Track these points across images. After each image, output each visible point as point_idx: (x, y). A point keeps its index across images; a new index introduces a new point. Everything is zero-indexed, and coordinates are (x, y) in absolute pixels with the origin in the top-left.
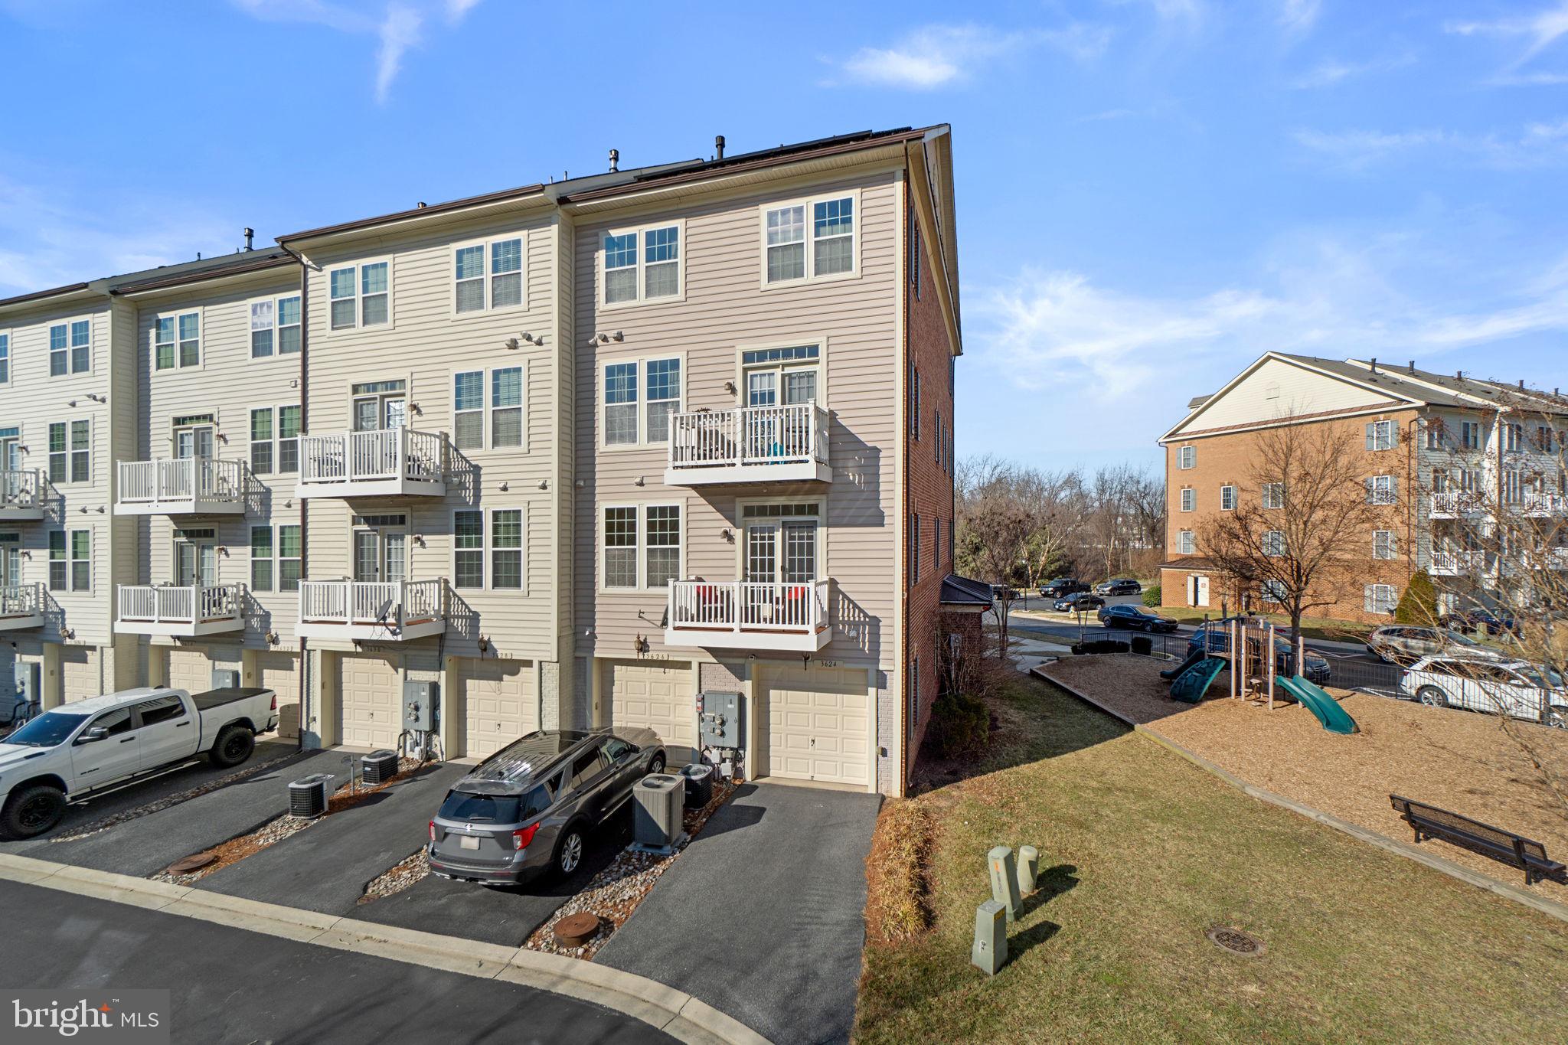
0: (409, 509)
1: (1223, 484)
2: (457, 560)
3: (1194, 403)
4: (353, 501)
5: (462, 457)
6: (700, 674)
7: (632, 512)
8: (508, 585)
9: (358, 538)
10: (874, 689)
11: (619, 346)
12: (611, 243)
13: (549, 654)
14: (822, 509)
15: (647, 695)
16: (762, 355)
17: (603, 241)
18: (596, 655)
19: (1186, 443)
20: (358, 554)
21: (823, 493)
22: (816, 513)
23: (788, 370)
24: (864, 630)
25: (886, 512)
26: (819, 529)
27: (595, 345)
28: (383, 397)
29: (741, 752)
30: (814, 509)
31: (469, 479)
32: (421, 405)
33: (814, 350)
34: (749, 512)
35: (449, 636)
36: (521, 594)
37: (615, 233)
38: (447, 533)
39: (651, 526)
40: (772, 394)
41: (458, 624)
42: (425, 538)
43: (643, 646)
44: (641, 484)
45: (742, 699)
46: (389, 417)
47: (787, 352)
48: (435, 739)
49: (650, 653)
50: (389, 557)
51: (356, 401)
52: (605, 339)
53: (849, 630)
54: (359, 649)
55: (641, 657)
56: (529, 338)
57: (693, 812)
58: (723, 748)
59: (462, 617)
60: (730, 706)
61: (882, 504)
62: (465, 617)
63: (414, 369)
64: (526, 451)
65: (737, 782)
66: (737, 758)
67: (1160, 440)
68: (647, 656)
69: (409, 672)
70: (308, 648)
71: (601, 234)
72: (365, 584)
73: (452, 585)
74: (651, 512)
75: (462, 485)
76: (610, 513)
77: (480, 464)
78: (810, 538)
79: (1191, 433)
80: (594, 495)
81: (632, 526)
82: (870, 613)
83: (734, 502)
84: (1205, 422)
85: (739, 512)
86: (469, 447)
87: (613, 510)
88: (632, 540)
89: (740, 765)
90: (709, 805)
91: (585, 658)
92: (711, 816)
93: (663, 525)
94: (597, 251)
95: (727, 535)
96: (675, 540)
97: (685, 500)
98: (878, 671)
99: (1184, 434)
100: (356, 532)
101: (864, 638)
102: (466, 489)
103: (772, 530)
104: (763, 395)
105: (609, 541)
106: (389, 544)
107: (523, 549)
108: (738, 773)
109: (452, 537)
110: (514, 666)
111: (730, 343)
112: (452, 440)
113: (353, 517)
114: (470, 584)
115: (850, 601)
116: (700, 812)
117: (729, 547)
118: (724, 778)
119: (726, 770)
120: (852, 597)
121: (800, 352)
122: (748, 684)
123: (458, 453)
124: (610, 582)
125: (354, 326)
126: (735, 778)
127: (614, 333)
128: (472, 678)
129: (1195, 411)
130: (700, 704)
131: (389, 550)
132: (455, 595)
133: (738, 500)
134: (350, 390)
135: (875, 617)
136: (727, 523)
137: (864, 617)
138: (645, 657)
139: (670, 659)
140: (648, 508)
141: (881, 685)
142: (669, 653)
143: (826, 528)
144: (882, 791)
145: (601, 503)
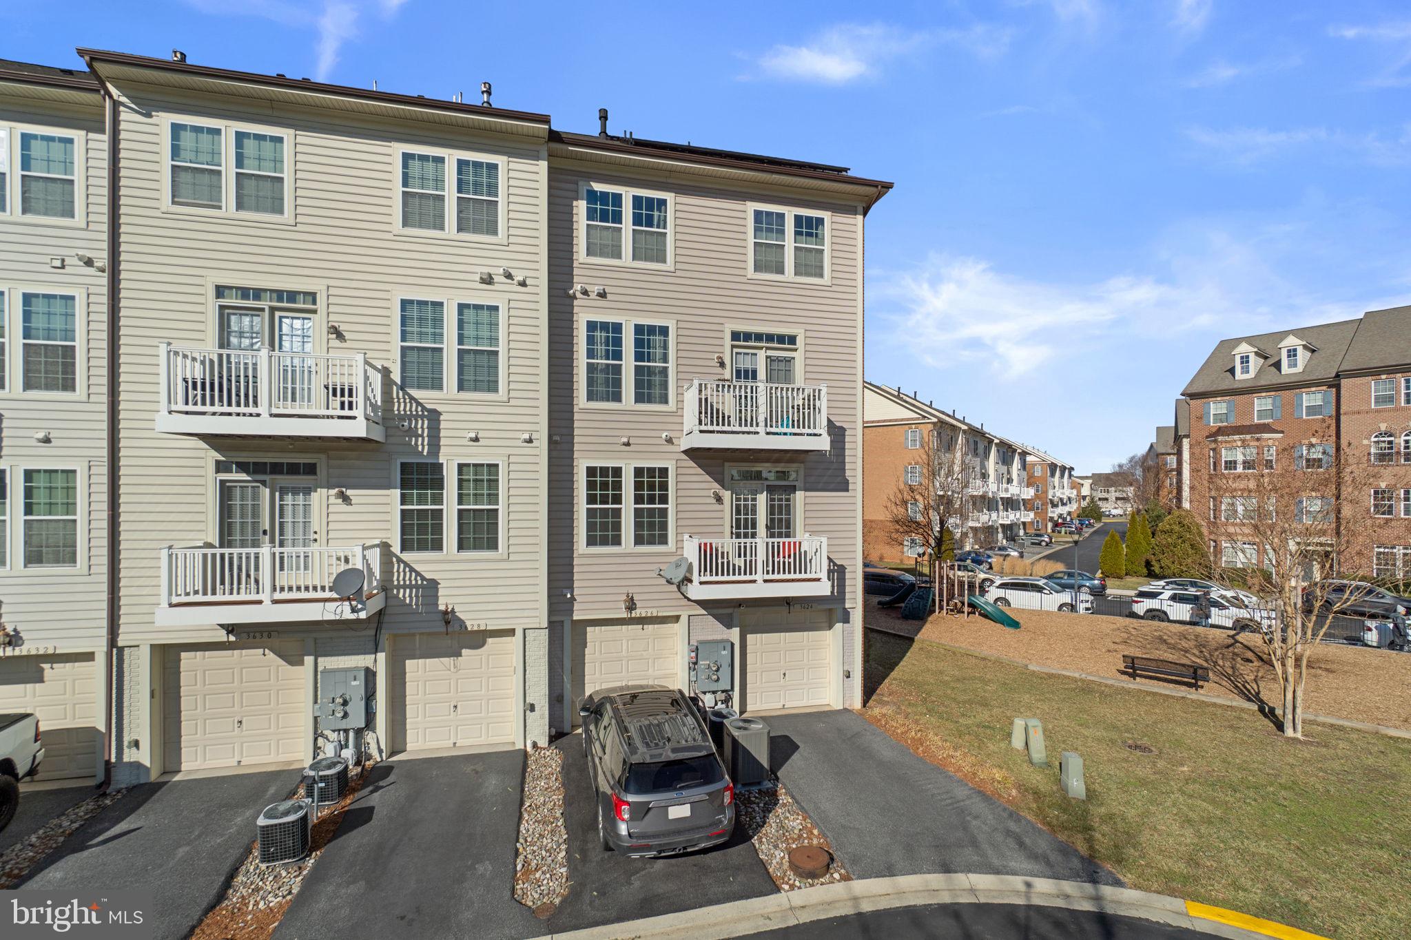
0: (323, 457)
2: (403, 518)
4: (213, 440)
5: (412, 398)
6: (689, 626)
7: (617, 472)
8: (477, 547)
9: (226, 491)
10: (841, 624)
11: (602, 303)
12: (592, 196)
13: (537, 620)
14: (801, 476)
15: (624, 653)
16: (748, 336)
17: (583, 191)
20: (225, 511)
21: (800, 461)
22: (796, 479)
23: (770, 353)
24: (833, 576)
25: (850, 480)
26: (799, 493)
27: (574, 297)
28: (273, 310)
29: (731, 693)
31: (423, 426)
32: (342, 328)
33: (792, 340)
35: (389, 611)
36: (500, 557)
37: (598, 187)
38: (388, 487)
39: (638, 486)
40: (754, 372)
41: (404, 595)
42: (349, 492)
43: (631, 606)
44: (628, 444)
45: (731, 646)
46: (281, 336)
47: (770, 338)
48: (370, 737)
49: (638, 611)
50: (281, 516)
51: (222, 308)
52: (585, 293)
54: (232, 638)
55: (630, 615)
56: (509, 276)
59: (411, 587)
60: (723, 653)
62: (417, 587)
63: (331, 282)
64: (505, 399)
66: (727, 700)
68: (635, 614)
69: (320, 660)
70: (120, 644)
71: (581, 183)
72: (235, 551)
73: (396, 548)
74: (639, 472)
75: (412, 432)
76: (591, 471)
77: (439, 408)
78: (788, 500)
80: (572, 451)
81: (618, 486)
83: (723, 466)
85: (728, 475)
86: (419, 387)
87: (595, 468)
88: (617, 499)
89: (730, 705)
91: (562, 621)
93: (651, 486)
94: (577, 199)
95: (719, 500)
96: (664, 499)
97: (675, 463)
100: (222, 482)
101: (833, 583)
102: (417, 436)
103: (755, 492)
104: (746, 372)
105: (591, 499)
106: (281, 499)
107: (501, 507)
109: (398, 492)
110: (478, 639)
111: (721, 320)
112: (396, 376)
113: (218, 462)
114: (422, 546)
117: (718, 507)
121: (781, 339)
123: (405, 393)
124: (591, 541)
125: (220, 208)
127: (596, 289)
128: (413, 657)
130: (693, 654)
131: (281, 506)
132: (400, 560)
133: (727, 464)
134: (211, 293)
135: (842, 565)
136: (716, 485)
137: (834, 566)
138: (633, 615)
139: (660, 614)
140: (635, 468)
141: (846, 620)
142: (658, 609)
143: (803, 492)
144: (847, 706)
145: (580, 461)
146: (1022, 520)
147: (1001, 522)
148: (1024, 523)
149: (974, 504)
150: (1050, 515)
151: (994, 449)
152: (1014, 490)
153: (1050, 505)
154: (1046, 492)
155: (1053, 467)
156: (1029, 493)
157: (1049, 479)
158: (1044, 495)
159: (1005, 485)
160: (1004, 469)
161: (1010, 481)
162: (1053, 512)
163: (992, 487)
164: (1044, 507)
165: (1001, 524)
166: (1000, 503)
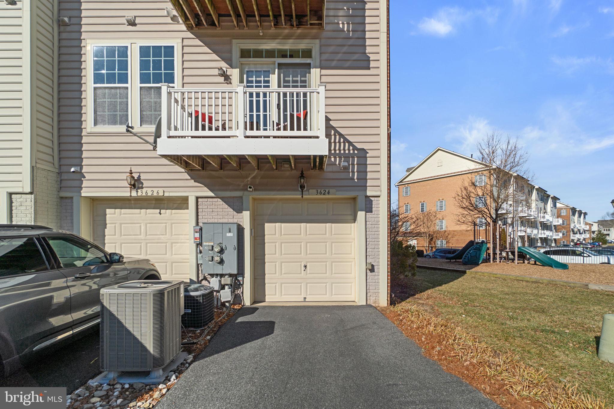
1: (421, 202)
3: (408, 170)
6: (197, 209)
7: (123, 51)
10: (363, 213)
14: (315, 53)
15: (142, 237)
18: (85, 193)
19: (406, 185)
21: (315, 37)
22: (310, 56)
24: (353, 161)
25: (372, 57)
26: (313, 71)
29: (240, 279)
30: (307, 53)
34: (245, 54)
39: (144, 65)
44: (133, 24)
45: (240, 230)
49: (144, 190)
53: (340, 161)
55: (134, 194)
57: (194, 332)
58: (222, 276)
60: (229, 235)
61: (368, 50)
65: (236, 307)
66: (236, 285)
67: (396, 184)
68: (141, 193)
74: (144, 51)
76: (98, 52)
79: (408, 181)
80: (80, 32)
81: (124, 65)
82: (359, 146)
83: (231, 43)
84: (414, 177)
85: (236, 54)
87: (103, 49)
88: (124, 79)
89: (239, 292)
90: (211, 325)
91: (72, 198)
92: (215, 333)
93: (157, 66)
95: (227, 78)
96: (170, 78)
97: (180, 41)
98: (367, 197)
99: (405, 182)
101: (353, 168)
103: (267, 73)
105: (98, 78)
108: (237, 299)
115: (341, 135)
116: (203, 331)
117: (226, 88)
118: (223, 304)
119: (226, 295)
120: (342, 131)
122: (246, 215)
124: (98, 121)
126: (234, 304)
129: (408, 173)
130: (197, 235)
133: (234, 41)
135: (363, 149)
136: (223, 65)
137: (353, 150)
138: (140, 194)
139: (166, 194)
140: (141, 47)
141: (369, 209)
142: (165, 189)
143: (319, 70)
144: (371, 302)
145: (88, 41)
146: (554, 237)
147: (540, 236)
148: (555, 240)
149: (522, 222)
150: (572, 238)
151: (535, 192)
152: (549, 218)
153: (572, 233)
154: (570, 224)
155: (574, 210)
156: (559, 222)
157: (572, 217)
158: (568, 226)
159: (542, 215)
160: (542, 205)
161: (545, 212)
162: (575, 237)
163: (533, 213)
164: (568, 234)
165: (540, 238)
166: (539, 225)
